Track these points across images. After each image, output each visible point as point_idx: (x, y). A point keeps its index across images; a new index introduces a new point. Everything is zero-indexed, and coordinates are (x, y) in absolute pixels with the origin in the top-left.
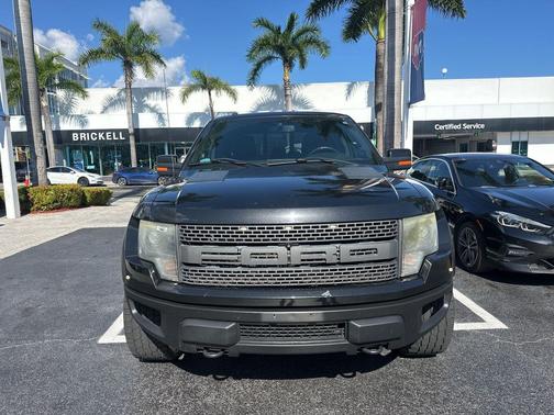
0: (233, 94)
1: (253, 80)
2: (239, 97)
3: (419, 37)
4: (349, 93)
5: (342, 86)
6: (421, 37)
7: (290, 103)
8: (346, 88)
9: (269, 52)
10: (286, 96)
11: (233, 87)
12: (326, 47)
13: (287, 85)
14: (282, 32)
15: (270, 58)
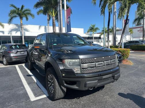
0: (3, 26)
1: (10, 22)
2: (5, 27)
3: (68, 17)
4: (40, 28)
5: (38, 26)
6: (69, 17)
7: (23, 30)
8: (39, 27)
9: (15, 15)
10: (21, 27)
11: (2, 24)
12: (34, 16)
13: (21, 25)
14: (20, 10)
15: (16, 16)
